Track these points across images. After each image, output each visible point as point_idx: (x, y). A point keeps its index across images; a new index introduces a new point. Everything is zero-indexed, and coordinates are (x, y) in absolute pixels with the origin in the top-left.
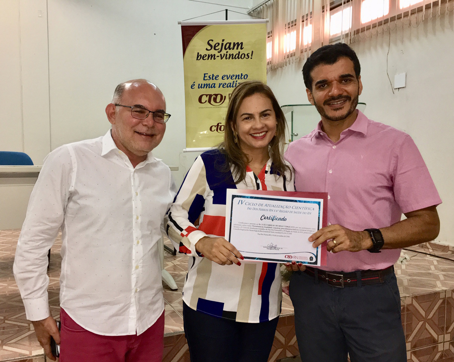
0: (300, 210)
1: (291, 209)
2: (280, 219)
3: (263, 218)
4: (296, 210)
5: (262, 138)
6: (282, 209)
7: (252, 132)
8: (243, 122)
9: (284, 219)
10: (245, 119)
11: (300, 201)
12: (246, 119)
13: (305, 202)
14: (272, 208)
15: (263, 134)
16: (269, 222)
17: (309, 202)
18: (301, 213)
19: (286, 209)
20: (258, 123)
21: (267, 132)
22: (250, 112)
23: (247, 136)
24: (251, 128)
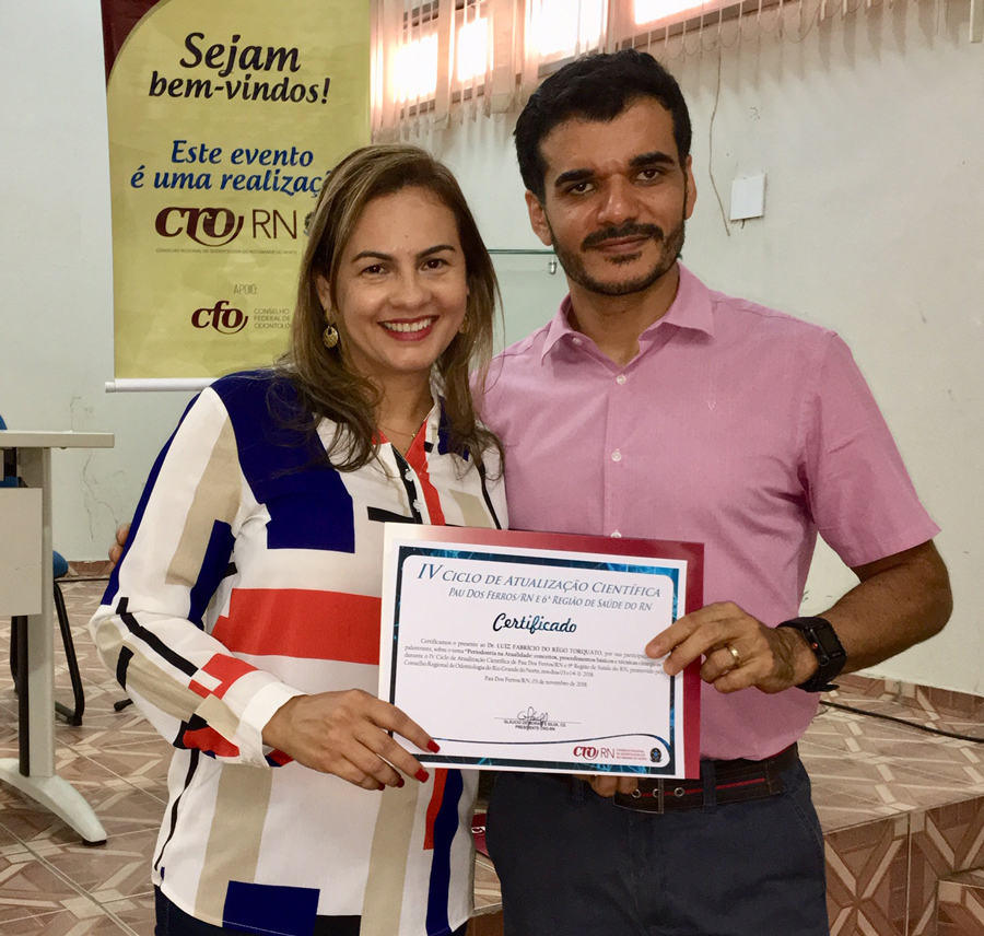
0: (615, 597)
1: (588, 594)
2: (556, 627)
3: (501, 623)
4: (606, 597)
5: (419, 339)
6: (560, 593)
7: (387, 315)
8: (360, 281)
9: (567, 627)
10: (365, 270)
11: (617, 567)
12: (372, 270)
13: (632, 569)
14: (531, 590)
15: (424, 324)
16: (522, 636)
17: (643, 569)
18: (619, 605)
19: (572, 594)
20: (410, 288)
21: (435, 319)
22: (384, 251)
23: (369, 329)
24: (385, 303)
